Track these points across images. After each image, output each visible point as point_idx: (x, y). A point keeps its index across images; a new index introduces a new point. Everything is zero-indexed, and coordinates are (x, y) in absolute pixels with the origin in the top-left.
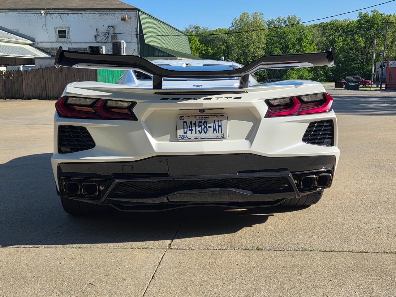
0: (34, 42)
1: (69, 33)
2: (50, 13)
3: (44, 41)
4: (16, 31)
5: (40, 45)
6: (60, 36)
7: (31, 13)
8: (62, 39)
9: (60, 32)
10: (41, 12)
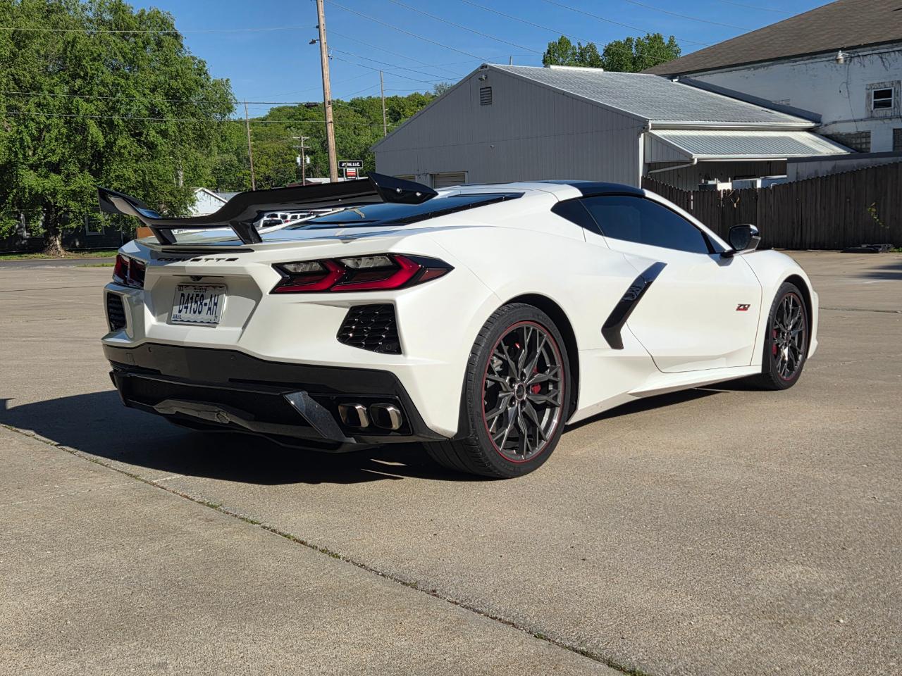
0: (819, 122)
1: (898, 95)
2: (859, 56)
3: (842, 119)
4: (784, 103)
5: (832, 130)
6: (877, 105)
7: (819, 60)
8: (882, 112)
9: (877, 95)
10: (837, 56)
